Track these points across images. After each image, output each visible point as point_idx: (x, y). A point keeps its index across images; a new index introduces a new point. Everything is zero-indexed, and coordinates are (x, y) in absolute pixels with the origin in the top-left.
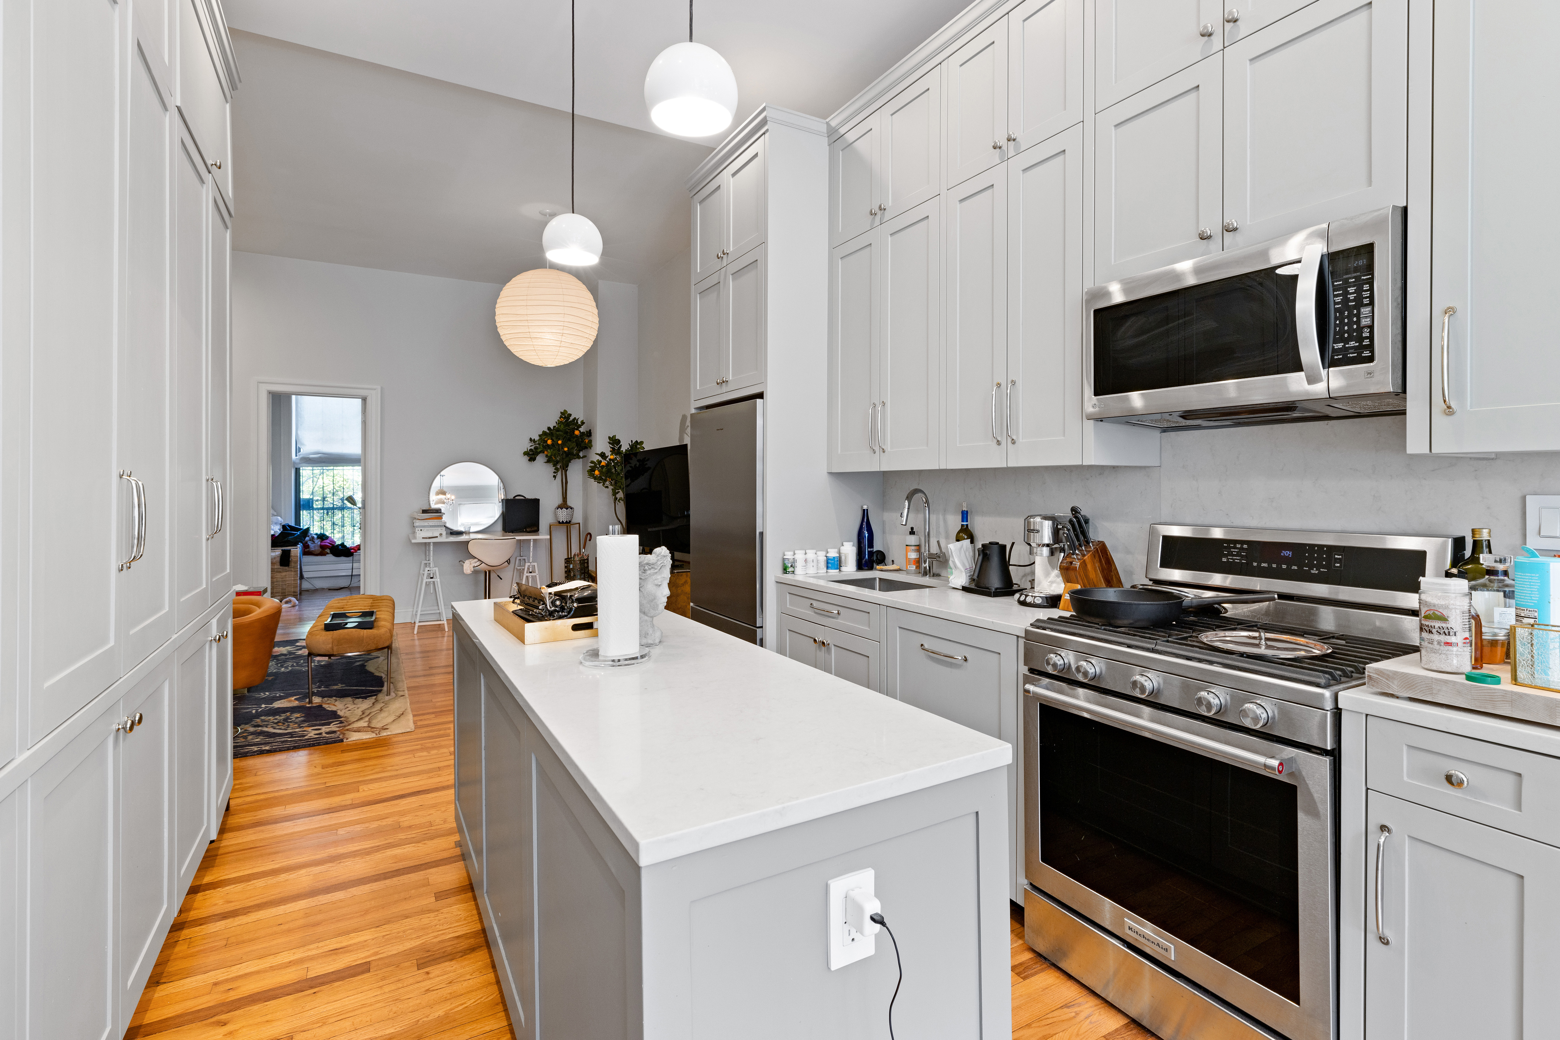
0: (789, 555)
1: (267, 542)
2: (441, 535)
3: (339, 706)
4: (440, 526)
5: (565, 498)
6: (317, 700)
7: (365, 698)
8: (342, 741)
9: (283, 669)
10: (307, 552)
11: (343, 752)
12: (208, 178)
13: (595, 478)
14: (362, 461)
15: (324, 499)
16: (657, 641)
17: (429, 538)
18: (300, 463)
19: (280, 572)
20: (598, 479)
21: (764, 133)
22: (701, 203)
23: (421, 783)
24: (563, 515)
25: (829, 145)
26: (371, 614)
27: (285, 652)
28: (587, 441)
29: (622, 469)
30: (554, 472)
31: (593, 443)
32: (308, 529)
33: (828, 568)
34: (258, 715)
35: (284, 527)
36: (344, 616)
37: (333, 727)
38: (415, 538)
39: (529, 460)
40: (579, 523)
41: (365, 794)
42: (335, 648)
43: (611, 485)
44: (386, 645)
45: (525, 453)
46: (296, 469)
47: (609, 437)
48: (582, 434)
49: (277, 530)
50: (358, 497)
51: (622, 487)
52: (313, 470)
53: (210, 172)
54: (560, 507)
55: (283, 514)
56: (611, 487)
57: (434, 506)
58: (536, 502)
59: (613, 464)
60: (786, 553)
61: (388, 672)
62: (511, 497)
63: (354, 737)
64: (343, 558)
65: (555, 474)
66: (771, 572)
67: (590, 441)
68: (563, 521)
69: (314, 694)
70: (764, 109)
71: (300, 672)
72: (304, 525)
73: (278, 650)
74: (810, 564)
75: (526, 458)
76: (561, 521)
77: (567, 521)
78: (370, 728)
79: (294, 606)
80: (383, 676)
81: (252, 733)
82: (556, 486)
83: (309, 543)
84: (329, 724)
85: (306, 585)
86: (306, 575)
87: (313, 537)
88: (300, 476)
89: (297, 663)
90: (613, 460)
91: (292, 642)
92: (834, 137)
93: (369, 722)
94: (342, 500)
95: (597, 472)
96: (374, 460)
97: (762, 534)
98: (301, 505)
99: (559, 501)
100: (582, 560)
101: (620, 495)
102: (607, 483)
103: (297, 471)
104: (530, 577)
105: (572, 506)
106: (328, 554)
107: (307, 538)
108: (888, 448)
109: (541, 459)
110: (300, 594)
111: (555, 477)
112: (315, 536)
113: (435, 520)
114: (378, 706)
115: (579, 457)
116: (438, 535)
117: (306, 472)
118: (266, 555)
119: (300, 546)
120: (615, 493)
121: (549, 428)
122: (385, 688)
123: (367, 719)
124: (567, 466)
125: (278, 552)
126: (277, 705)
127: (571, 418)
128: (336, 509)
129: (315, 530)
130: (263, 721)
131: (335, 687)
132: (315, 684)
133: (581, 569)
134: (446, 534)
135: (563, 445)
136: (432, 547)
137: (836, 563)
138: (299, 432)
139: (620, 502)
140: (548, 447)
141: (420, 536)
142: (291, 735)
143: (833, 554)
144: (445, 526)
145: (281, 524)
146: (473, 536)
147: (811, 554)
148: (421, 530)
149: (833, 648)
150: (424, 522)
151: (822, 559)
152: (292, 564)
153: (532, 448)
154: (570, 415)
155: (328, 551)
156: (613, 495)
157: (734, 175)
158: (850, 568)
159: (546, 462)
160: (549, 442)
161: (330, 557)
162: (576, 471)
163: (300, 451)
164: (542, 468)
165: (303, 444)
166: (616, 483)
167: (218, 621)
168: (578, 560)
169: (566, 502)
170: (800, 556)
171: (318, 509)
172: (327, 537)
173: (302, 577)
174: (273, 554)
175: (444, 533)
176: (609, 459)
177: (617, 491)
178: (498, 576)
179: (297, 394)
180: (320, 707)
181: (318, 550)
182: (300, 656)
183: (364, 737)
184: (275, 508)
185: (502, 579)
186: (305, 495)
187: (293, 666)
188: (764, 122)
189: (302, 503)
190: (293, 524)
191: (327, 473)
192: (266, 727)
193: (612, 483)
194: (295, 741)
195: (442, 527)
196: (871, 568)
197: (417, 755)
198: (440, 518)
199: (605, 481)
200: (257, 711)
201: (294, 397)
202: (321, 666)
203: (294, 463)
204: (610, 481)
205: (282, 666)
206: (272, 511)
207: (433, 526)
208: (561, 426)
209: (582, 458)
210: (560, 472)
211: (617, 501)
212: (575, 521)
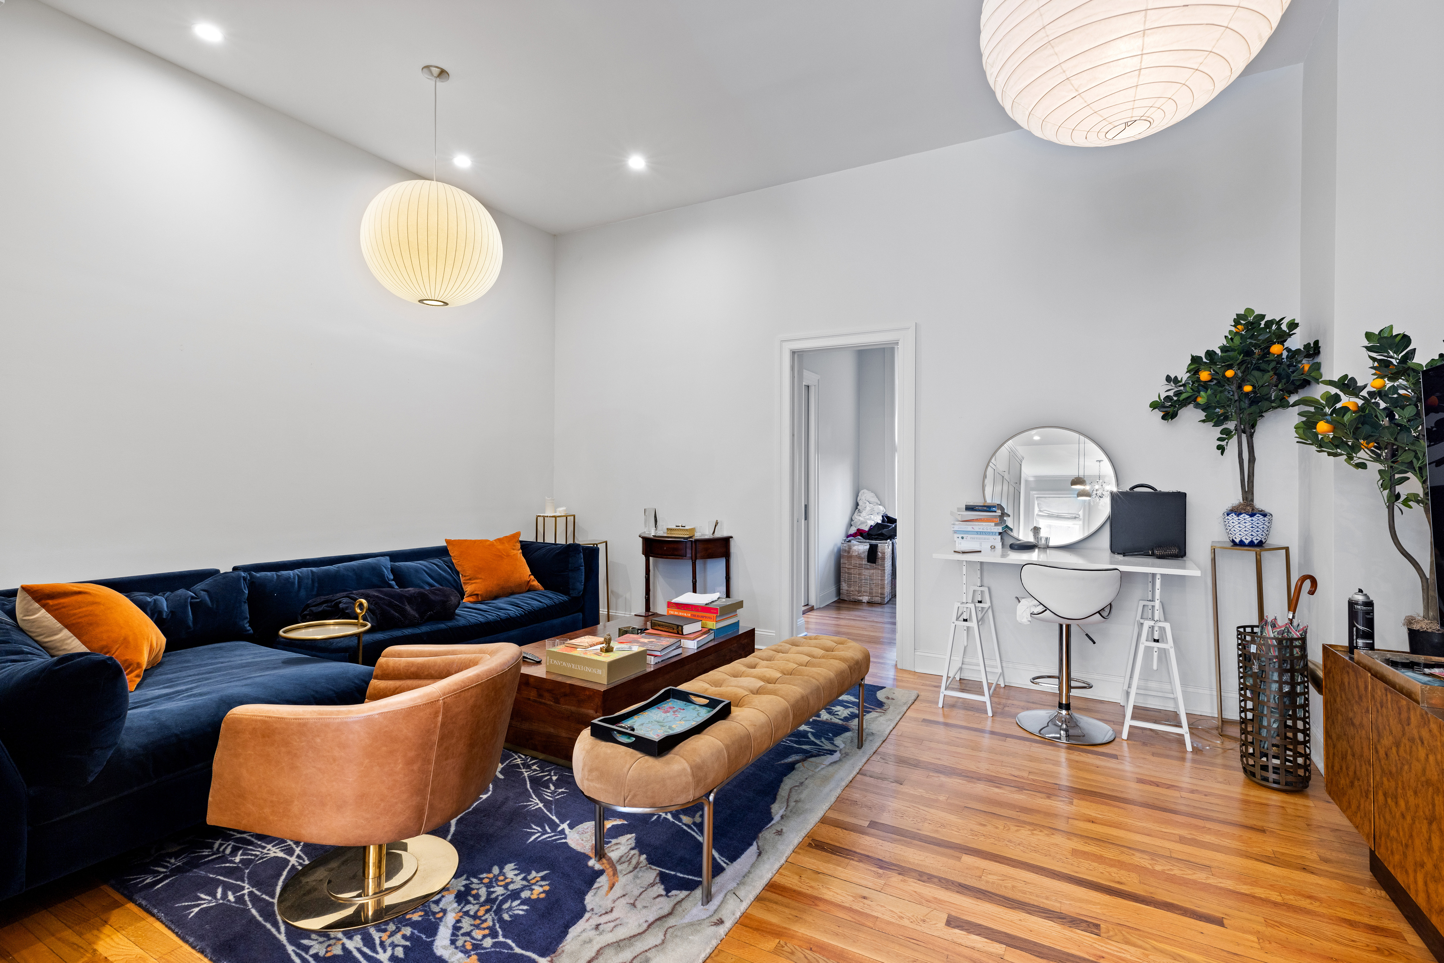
2: (991, 548)
4: (992, 533)
5: (1248, 492)
13: (1320, 445)
17: (964, 553)
19: (868, 569)
24: (1245, 528)
28: (1307, 368)
29: (1418, 414)
30: (1219, 439)
39: (1164, 418)
40: (1287, 549)
43: (1377, 458)
45: (1158, 405)
48: (1293, 354)
51: (1417, 465)
54: (1236, 511)
56: (1374, 467)
58: (1180, 497)
59: (1383, 405)
62: (1128, 488)
65: (1224, 443)
68: (1241, 541)
75: (1157, 414)
76: (1237, 541)
77: (1252, 542)
90: (1380, 393)
95: (1322, 427)
99: (1236, 498)
100: (1287, 639)
101: (1412, 487)
102: (1363, 455)
104: (1156, 649)
105: (1267, 510)
109: (1190, 414)
111: (1221, 449)
113: (984, 524)
115: (1283, 404)
116: (986, 548)
120: (1390, 482)
121: (1210, 351)
124: (1253, 426)
125: (866, 546)
127: (1267, 323)
133: (1282, 660)
134: (1003, 547)
135: (1243, 381)
139: (1410, 507)
140: (1205, 386)
144: (1001, 534)
148: (962, 538)
150: (967, 525)
152: (879, 561)
153: (1171, 393)
154: (1263, 318)
156: (1384, 487)
159: (1203, 421)
160: (1207, 378)
162: (1278, 430)
166: (1394, 455)
168: (1275, 638)
169: (1252, 500)
175: (997, 546)
176: (1369, 393)
177: (1397, 476)
178: (1087, 635)
185: (1094, 643)
193: (1379, 455)
195: (995, 534)
199: (1355, 448)
204: (1372, 451)
207: (981, 533)
208: (1237, 340)
209: (1291, 403)
210: (1235, 439)
211: (1398, 504)
212: (1275, 540)
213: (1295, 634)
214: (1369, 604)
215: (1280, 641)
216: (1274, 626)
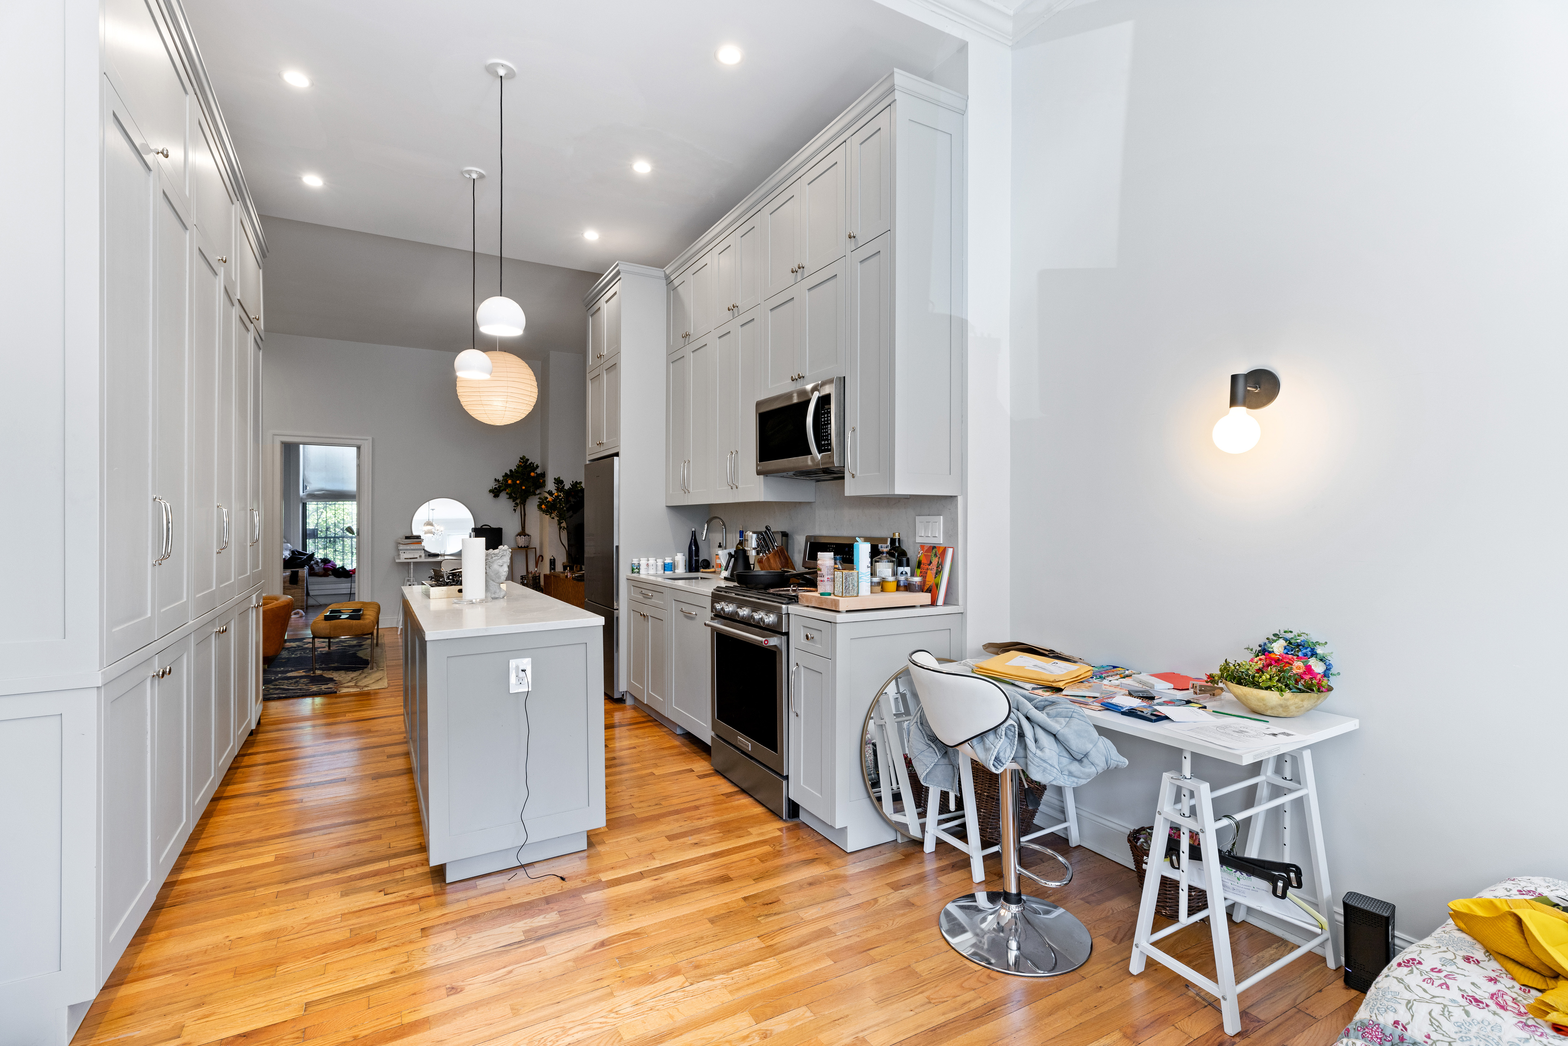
0: (635, 561)
1: (279, 565)
2: (420, 556)
3: (335, 675)
4: (420, 549)
5: (523, 527)
6: (318, 672)
7: (355, 671)
8: (336, 692)
9: (293, 656)
10: (312, 573)
11: (336, 698)
12: (251, 327)
13: (543, 511)
14: (357, 497)
15: (327, 529)
16: (501, 596)
17: (411, 559)
18: (306, 499)
19: (290, 589)
20: (546, 512)
21: (619, 280)
22: (592, 316)
23: (387, 712)
24: (522, 541)
25: (667, 285)
26: (359, 610)
27: (295, 646)
28: (540, 482)
29: (566, 503)
30: (515, 507)
31: (546, 483)
32: (313, 554)
33: (664, 570)
34: (276, 680)
35: (293, 552)
36: (339, 611)
37: (330, 686)
38: (400, 559)
39: (494, 497)
40: (535, 548)
41: (348, 718)
42: (332, 632)
44: (370, 632)
45: (491, 491)
46: (303, 503)
47: (555, 479)
48: (538, 475)
49: (287, 554)
50: (355, 529)
52: (317, 504)
53: (252, 323)
54: (519, 535)
55: (292, 541)
56: (556, 518)
57: (415, 533)
58: (501, 528)
59: (558, 500)
60: (634, 560)
61: (372, 656)
62: (479, 526)
63: (345, 690)
64: (343, 579)
66: (624, 573)
67: (544, 481)
68: (522, 547)
69: (316, 669)
70: (617, 265)
71: (306, 657)
72: (309, 551)
73: (288, 644)
74: (651, 567)
75: (492, 495)
76: (520, 546)
77: (525, 545)
78: (356, 686)
79: (301, 617)
80: (370, 659)
81: (272, 689)
82: (517, 517)
83: (314, 566)
84: (327, 684)
85: (311, 602)
86: (311, 593)
87: (317, 561)
88: (306, 510)
89: (304, 652)
90: (558, 497)
91: (301, 640)
92: (669, 282)
93: (356, 683)
94: (343, 529)
95: (543, 506)
96: (366, 496)
97: (617, 547)
98: (306, 535)
99: (519, 529)
101: (564, 525)
102: (553, 515)
103: (304, 506)
105: (530, 534)
106: (330, 575)
107: (312, 562)
108: (691, 490)
109: (503, 496)
110: (307, 608)
111: (514, 511)
112: (320, 561)
113: (416, 545)
114: (363, 675)
115: (535, 494)
116: (418, 556)
117: (311, 506)
118: (279, 575)
119: (306, 568)
120: (560, 523)
121: (511, 471)
122: (369, 666)
123: (355, 682)
124: (525, 502)
125: (288, 573)
126: (289, 675)
127: (529, 462)
128: (338, 538)
129: (319, 555)
130: (280, 683)
131: (333, 665)
132: (318, 663)
133: (534, 584)
134: (425, 556)
135: (521, 484)
136: (412, 566)
137: (670, 567)
138: (306, 473)
139: (563, 530)
140: (510, 486)
141: (404, 557)
142: (300, 689)
143: (668, 560)
144: (424, 549)
145: (290, 550)
146: (446, 557)
147: (652, 561)
148: (404, 552)
149: (650, 617)
150: (406, 546)
151: (660, 562)
152: (300, 583)
153: (497, 486)
154: (528, 460)
155: (330, 573)
156: (558, 524)
157: (607, 302)
158: (681, 570)
159: (508, 499)
160: (510, 482)
161: (332, 578)
162: (532, 505)
163: (306, 489)
164: (504, 503)
165: (309, 483)
166: (560, 515)
167: (256, 596)
169: (525, 530)
170: (643, 562)
171: (322, 538)
172: (329, 561)
173: (308, 594)
174: (284, 574)
175: (423, 555)
176: (555, 496)
177: (561, 521)
179: (304, 444)
180: (321, 676)
181: (321, 571)
182: (307, 648)
183: (352, 691)
184: (286, 538)
186: (311, 526)
187: (301, 654)
188: (618, 273)
189: (308, 532)
190: (301, 550)
191: (330, 507)
192: (283, 685)
193: (557, 515)
194: (303, 693)
196: (697, 571)
197: (387, 699)
198: (420, 543)
199: (551, 513)
200: (275, 678)
201: (301, 446)
202: (323, 654)
203: (302, 498)
204: (555, 514)
205: (293, 654)
206: (284, 540)
207: (414, 550)
208: (521, 469)
209: (537, 493)
210: (519, 506)
211: (561, 530)
212: (532, 546)
213: (537, 575)
214: (554, 559)
215: (533, 577)
216: (531, 573)
